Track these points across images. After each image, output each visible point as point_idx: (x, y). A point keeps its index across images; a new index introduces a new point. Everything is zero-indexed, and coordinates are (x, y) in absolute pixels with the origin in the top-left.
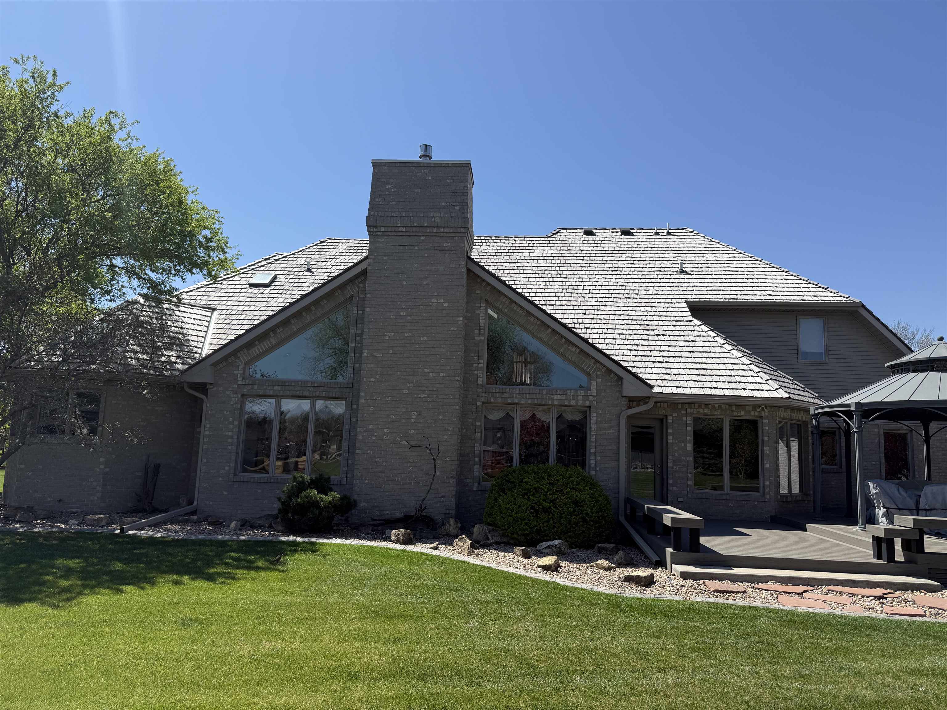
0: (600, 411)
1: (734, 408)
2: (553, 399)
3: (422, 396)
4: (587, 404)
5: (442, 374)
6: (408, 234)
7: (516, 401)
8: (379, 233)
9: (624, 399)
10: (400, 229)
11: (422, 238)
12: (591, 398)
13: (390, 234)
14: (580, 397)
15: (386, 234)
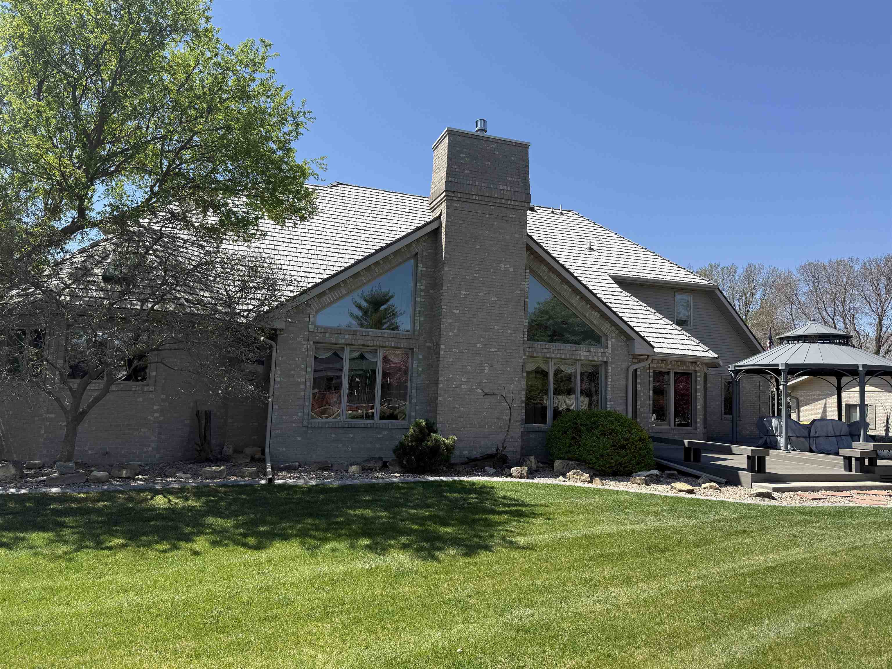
0: (614, 366)
1: (679, 363)
2: (580, 355)
3: (493, 350)
4: (605, 359)
5: (509, 331)
6: (481, 202)
7: (553, 356)
8: (455, 199)
9: (630, 356)
10: (474, 197)
11: (492, 207)
12: (607, 354)
13: (464, 200)
14: (600, 354)
15: (462, 200)
